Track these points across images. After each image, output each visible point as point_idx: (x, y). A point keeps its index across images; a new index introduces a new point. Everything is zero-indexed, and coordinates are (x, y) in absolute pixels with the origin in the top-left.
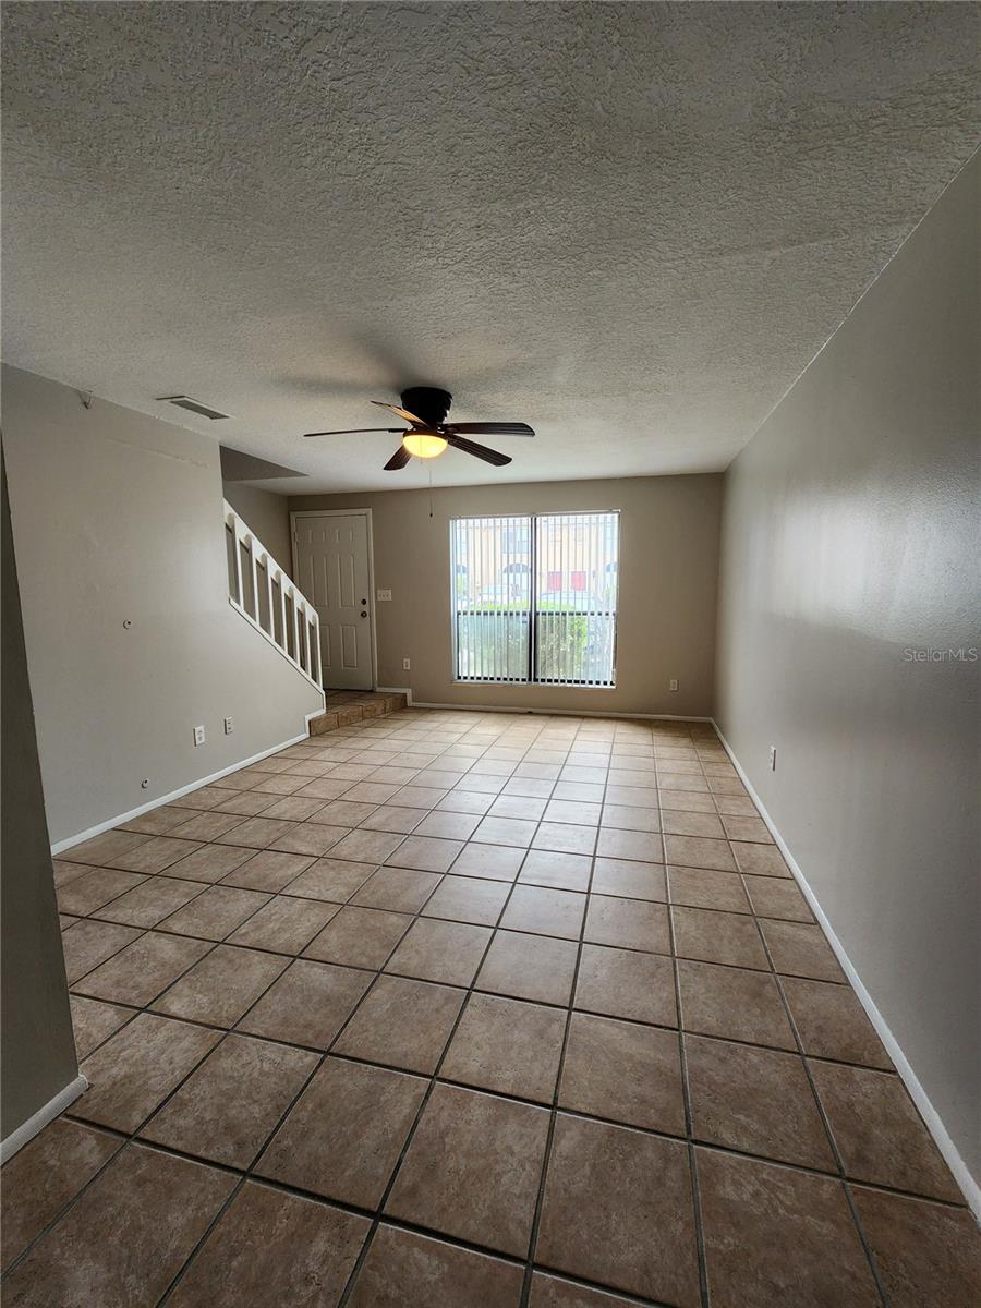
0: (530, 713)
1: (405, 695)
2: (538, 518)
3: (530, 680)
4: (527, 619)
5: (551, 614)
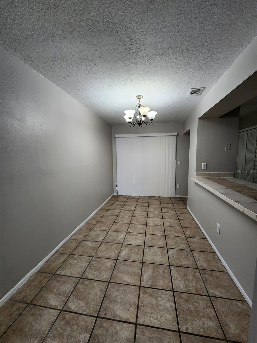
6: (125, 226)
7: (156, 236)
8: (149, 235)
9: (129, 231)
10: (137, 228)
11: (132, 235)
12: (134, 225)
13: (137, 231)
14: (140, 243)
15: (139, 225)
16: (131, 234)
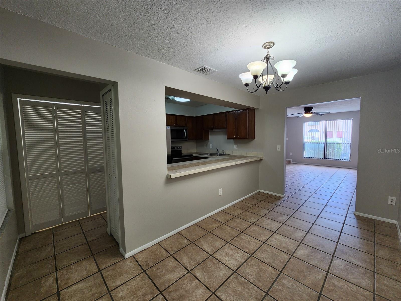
0: (324, 166)
1: (290, 160)
2: (328, 122)
3: (324, 158)
4: (324, 144)
5: (331, 143)
6: (292, 270)
7: (253, 236)
8: (261, 239)
9: (287, 257)
10: (272, 256)
11: (284, 248)
12: (274, 265)
13: (275, 251)
14: (278, 236)
15: (265, 260)
16: (285, 250)
